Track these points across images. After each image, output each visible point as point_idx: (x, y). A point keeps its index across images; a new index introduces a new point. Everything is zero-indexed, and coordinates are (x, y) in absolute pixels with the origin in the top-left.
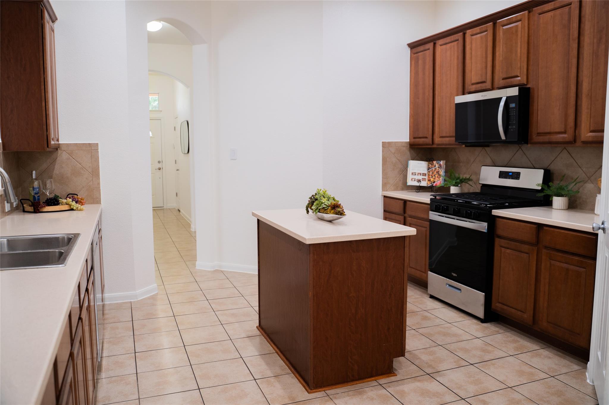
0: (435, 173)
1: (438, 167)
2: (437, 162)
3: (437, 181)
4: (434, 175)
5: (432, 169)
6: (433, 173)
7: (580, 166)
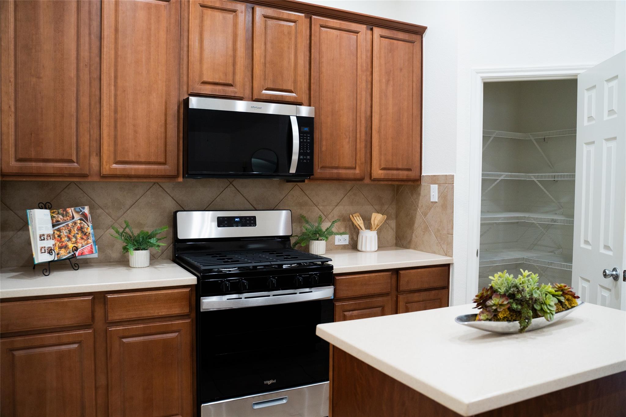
0: (75, 230)
1: (81, 220)
2: (75, 209)
3: (82, 247)
4: (73, 234)
5: (67, 225)
6: (70, 231)
7: (316, 205)
